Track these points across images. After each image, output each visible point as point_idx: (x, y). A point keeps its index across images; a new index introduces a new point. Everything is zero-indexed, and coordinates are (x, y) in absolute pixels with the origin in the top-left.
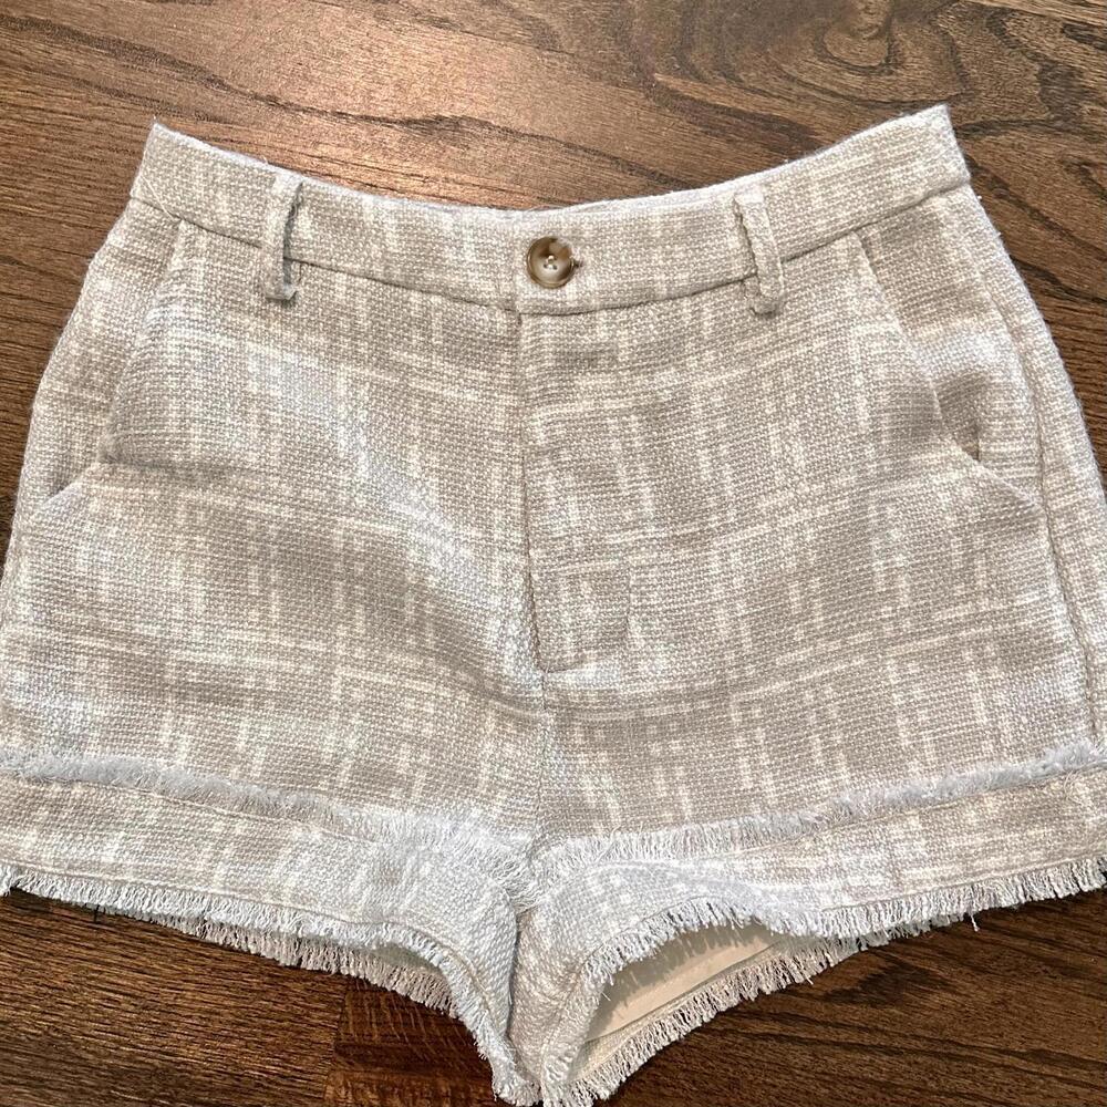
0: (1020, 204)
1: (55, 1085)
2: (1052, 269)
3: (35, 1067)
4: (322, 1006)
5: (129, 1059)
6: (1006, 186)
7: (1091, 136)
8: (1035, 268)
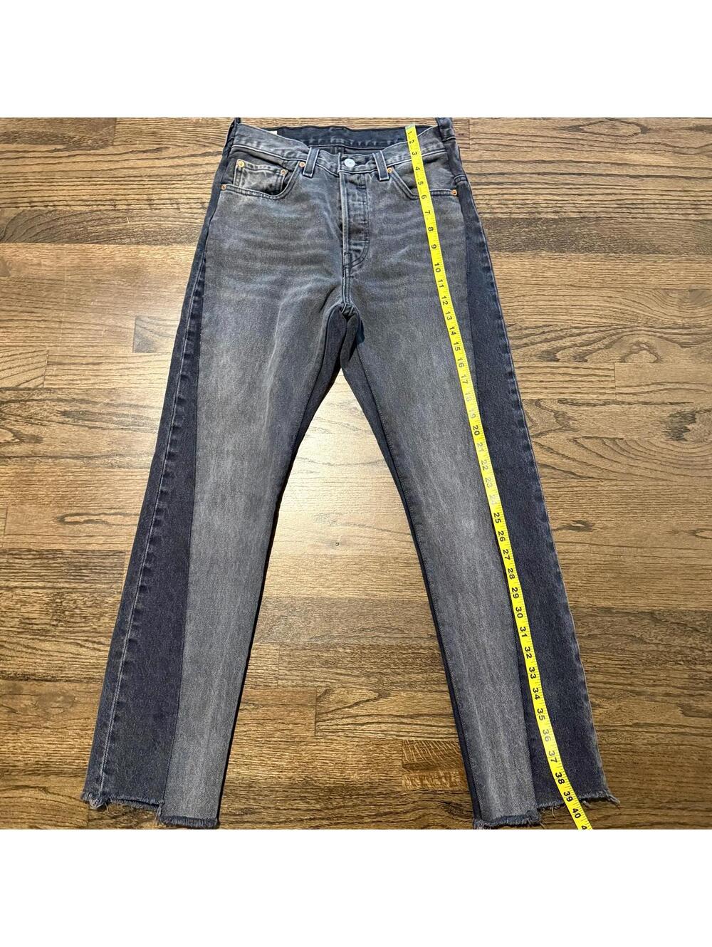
0: (558, 454)
1: (311, 798)
2: (573, 471)
3: (303, 792)
4: (395, 752)
5: (334, 783)
6: (552, 449)
7: (575, 430)
8: (567, 472)
